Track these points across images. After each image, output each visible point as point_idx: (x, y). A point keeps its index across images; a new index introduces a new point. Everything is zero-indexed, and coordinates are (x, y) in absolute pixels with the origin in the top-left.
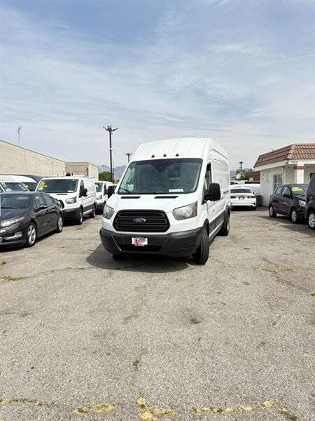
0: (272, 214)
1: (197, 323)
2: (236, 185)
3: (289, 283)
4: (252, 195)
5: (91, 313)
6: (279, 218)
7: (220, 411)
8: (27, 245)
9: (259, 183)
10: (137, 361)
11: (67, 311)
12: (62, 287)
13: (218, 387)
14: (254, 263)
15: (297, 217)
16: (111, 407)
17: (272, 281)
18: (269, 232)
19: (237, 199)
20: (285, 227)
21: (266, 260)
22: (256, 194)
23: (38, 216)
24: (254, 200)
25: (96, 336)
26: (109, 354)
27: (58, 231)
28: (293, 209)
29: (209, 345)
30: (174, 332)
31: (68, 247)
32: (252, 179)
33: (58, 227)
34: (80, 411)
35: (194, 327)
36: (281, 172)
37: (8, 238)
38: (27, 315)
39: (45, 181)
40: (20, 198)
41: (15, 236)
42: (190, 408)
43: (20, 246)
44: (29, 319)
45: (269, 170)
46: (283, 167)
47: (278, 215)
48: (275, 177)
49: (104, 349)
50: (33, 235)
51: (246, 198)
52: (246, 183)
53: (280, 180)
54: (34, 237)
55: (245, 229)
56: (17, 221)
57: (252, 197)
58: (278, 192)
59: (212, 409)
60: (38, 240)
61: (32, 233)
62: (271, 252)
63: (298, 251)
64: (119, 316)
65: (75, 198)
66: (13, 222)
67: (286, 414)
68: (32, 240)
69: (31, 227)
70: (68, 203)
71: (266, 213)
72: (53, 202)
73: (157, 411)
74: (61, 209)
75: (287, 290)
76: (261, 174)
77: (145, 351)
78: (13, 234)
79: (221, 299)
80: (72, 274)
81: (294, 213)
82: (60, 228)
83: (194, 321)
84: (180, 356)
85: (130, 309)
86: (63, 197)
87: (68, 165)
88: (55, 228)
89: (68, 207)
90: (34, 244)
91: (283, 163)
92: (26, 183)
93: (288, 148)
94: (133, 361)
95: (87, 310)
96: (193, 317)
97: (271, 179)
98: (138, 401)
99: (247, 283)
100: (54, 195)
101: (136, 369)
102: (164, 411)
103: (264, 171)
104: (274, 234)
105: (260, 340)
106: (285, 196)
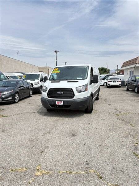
0: (127, 89)
1: (74, 136)
2: (113, 76)
3: (122, 120)
4: (119, 80)
5: (31, 131)
6: (130, 91)
7: (70, 173)
8: (15, 102)
9: (124, 75)
10: (43, 151)
11: (21, 130)
12: (23, 120)
13: (73, 163)
14: (110, 111)
15: (138, 90)
16: (25, 169)
17: (115, 119)
18: (123, 97)
19: (112, 82)
20: (132, 95)
21: (116, 109)
22: (121, 80)
23: (20, 90)
24: (120, 83)
25: (30, 140)
26: (32, 148)
27: (30, 96)
28: (136, 86)
29: (76, 146)
30: (63, 139)
31: (32, 103)
32: (121, 73)
33: (30, 95)
34: (12, 170)
35: (73, 138)
36: (133, 70)
37: (6, 99)
38: (4, 131)
39: (26, 75)
40: (13, 82)
41: (9, 99)
42: (58, 171)
43: (11, 103)
44: (4, 133)
45: (128, 69)
46: (134, 67)
47: (130, 89)
48: (131, 72)
49: (31, 146)
50: (17, 98)
51: (116, 82)
52: (118, 75)
53: (133, 74)
54: (18, 99)
55: (113, 96)
56: (10, 92)
57: (120, 81)
58: (130, 79)
59: (66, 172)
60: (20, 100)
61: (17, 97)
62: (120, 106)
63: (132, 106)
64: (42, 132)
65: (38, 82)
66: (8, 92)
67: (98, 175)
68: (17, 100)
69: (16, 95)
70: (35, 84)
71: (125, 89)
72: (28, 84)
73: (43, 172)
74: (32, 87)
75: (120, 123)
76: (125, 71)
77: (48, 147)
78: (8, 98)
79: (89, 126)
80: (29, 115)
81: (136, 88)
82: (31, 95)
83: (74, 135)
84: (62, 150)
85: (48, 130)
86: (33, 82)
87: (39, 68)
88: (29, 95)
89: (35, 86)
90: (18, 102)
91: (134, 66)
92: (20, 76)
93: (137, 59)
94: (41, 151)
95: (30, 130)
96: (74, 134)
97: (129, 73)
98: (37, 168)
99: (103, 120)
100: (29, 81)
101: (41, 155)
102: (46, 172)
103: (126, 69)
104: (125, 98)
105: (99, 144)
106: (132, 81)
